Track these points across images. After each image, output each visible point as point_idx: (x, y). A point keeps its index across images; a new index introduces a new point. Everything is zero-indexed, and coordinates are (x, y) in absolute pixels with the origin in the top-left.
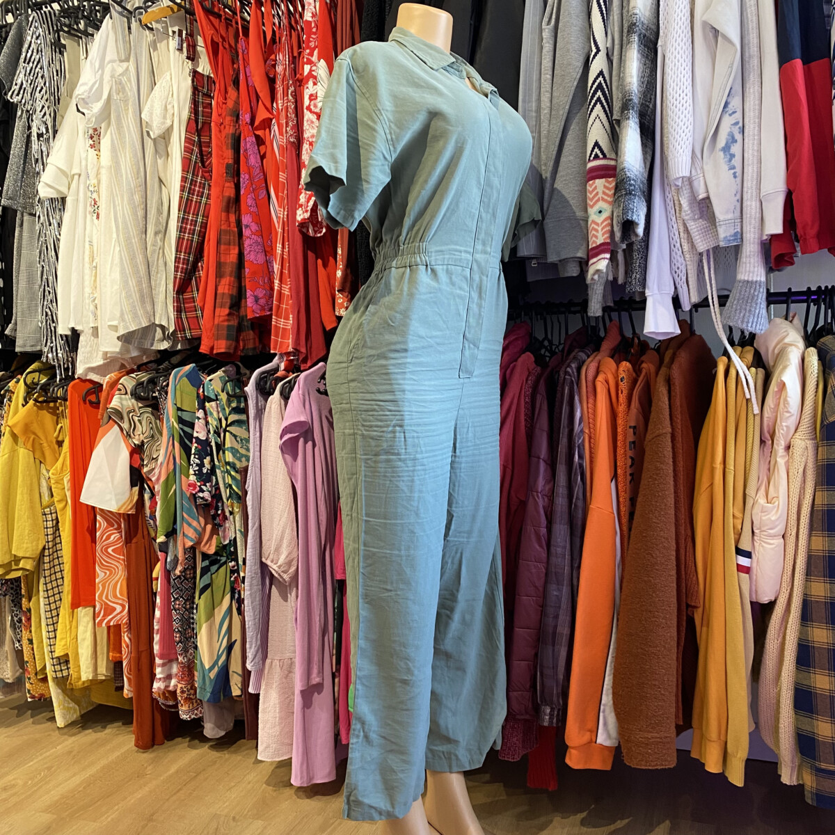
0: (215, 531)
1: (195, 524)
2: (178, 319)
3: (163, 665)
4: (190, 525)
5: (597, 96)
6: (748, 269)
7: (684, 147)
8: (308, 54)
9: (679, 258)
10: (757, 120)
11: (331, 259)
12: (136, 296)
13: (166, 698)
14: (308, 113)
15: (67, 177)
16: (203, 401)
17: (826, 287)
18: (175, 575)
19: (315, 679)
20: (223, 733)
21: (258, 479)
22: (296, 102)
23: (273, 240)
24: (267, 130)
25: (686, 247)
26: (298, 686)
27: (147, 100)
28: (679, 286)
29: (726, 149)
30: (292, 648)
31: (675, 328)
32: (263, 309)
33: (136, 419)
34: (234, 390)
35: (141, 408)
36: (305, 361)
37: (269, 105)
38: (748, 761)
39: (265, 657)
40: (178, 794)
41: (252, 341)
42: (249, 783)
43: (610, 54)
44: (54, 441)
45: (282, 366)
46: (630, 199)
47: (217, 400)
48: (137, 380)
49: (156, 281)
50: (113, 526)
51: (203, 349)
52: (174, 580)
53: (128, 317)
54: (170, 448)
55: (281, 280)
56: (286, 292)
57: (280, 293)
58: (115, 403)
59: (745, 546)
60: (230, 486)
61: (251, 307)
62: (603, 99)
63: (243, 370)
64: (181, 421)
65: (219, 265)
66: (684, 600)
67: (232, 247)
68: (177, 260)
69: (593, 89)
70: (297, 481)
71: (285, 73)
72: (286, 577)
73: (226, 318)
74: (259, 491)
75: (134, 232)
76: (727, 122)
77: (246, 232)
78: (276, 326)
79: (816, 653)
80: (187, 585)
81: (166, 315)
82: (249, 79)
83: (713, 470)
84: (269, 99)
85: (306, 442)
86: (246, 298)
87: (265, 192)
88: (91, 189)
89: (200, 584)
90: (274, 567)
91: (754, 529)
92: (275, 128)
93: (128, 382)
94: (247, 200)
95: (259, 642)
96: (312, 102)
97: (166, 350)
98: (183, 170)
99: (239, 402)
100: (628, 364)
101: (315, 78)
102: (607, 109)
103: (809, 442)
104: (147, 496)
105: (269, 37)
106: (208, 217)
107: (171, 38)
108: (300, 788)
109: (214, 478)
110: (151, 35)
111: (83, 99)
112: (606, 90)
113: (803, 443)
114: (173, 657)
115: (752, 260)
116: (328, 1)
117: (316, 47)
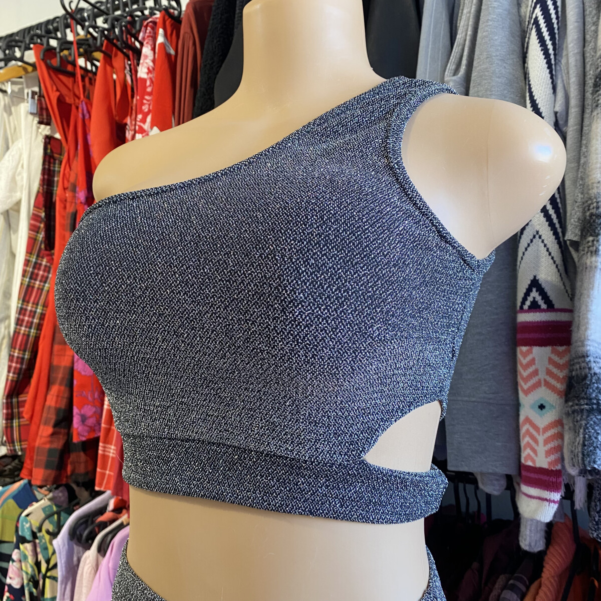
8: (141, 121)
32: (92, 430)
45: (111, 506)
47: (36, 538)
51: (25, 473)
68: (11, 358)
73: (48, 439)
78: (103, 454)
86: (73, 416)
106: (47, 309)
107: (25, 101)
110: (5, 98)
116: (172, 52)
117: (149, 111)
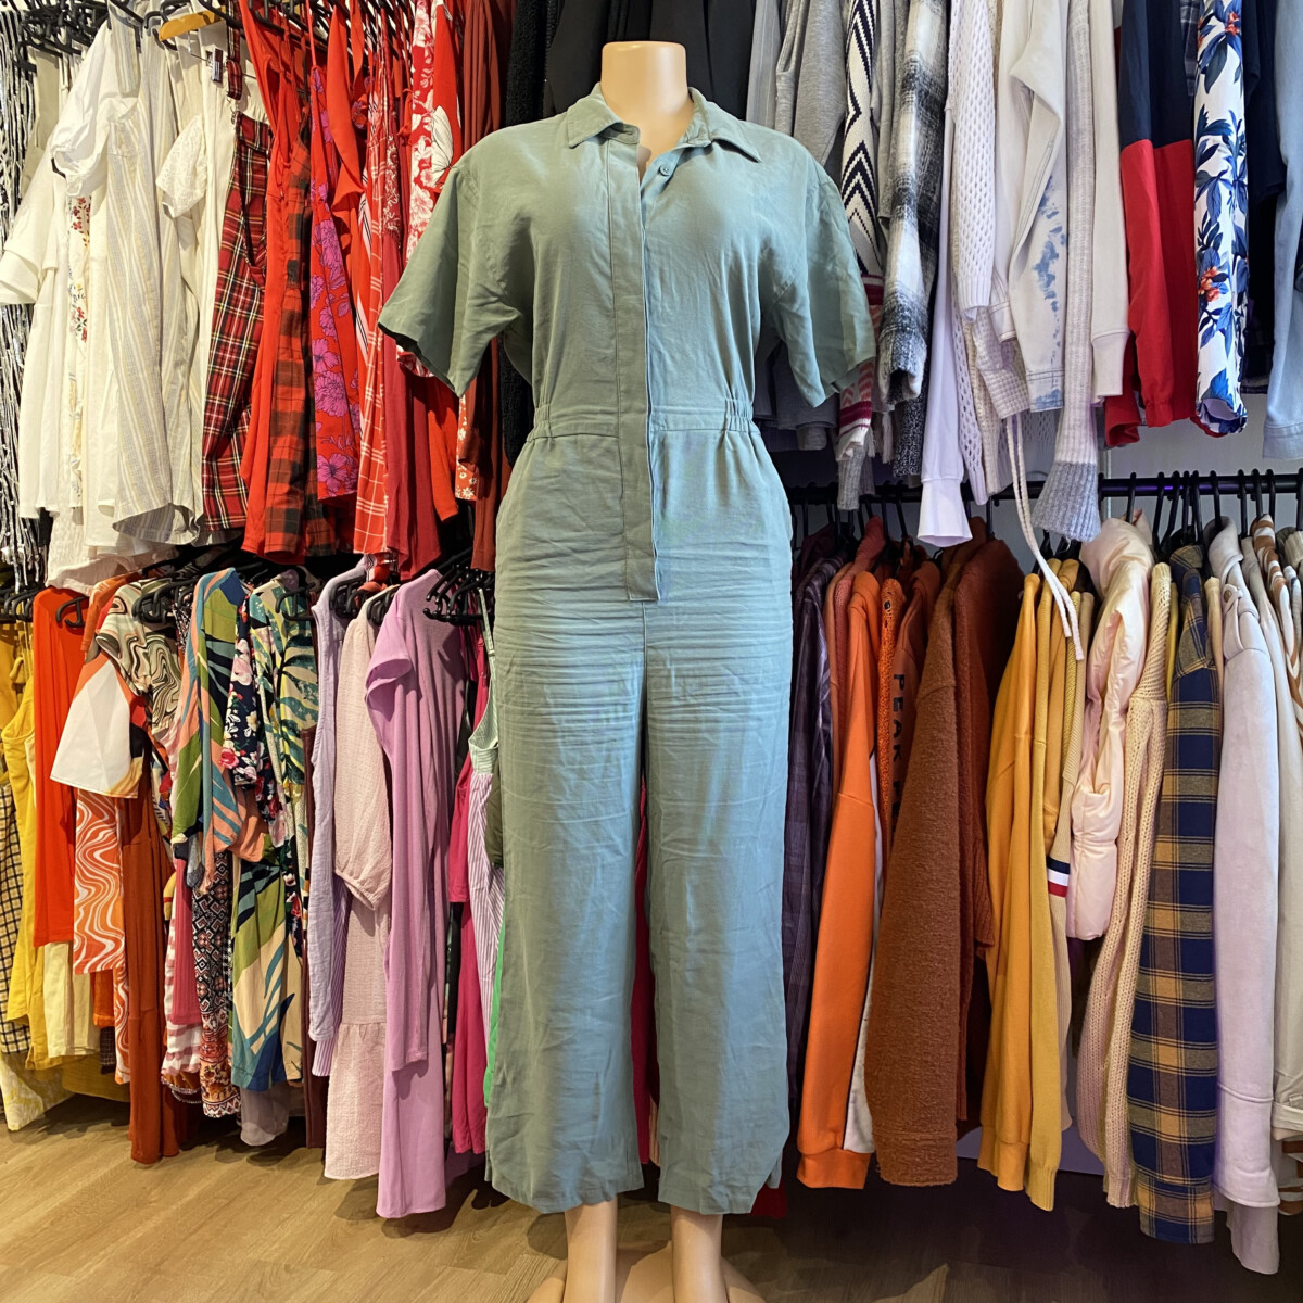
0: (262, 826)
1: (231, 815)
2: (210, 499)
3: (179, 1033)
4: (223, 817)
5: (855, 181)
6: (1071, 446)
7: (981, 262)
8: (419, 98)
9: (971, 427)
10: (1087, 226)
11: (449, 411)
12: (143, 462)
13: (182, 1085)
14: (417, 187)
15: (36, 274)
16: (246, 625)
17: (1186, 473)
18: (199, 894)
19: (416, 1054)
20: (271, 1138)
21: (331, 748)
22: (398, 169)
23: (360, 380)
24: (354, 210)
25: (982, 411)
26: (389, 1065)
27: (165, 158)
28: (970, 469)
29: (1042, 267)
30: (380, 1007)
31: (963, 530)
32: (342, 485)
33: (140, 651)
34: (295, 609)
35: (148, 634)
36: (407, 566)
37: (356, 174)
38: (1059, 1173)
39: (338, 1020)
40: (200, 1232)
41: (324, 535)
42: (311, 1213)
43: (875, 118)
44: (10, 683)
45: (371, 574)
46: (903, 339)
47: (269, 624)
48: (143, 591)
49: (175, 437)
50: (102, 816)
51: (248, 545)
52: (197, 901)
53: (131, 494)
54: (194, 697)
55: (371, 442)
56: (379, 459)
57: (369, 462)
58: (108, 626)
59: (1060, 855)
60: (287, 758)
61: (324, 482)
62: (863, 186)
63: (311, 579)
64: (211, 656)
65: (275, 417)
66: (971, 934)
67: (295, 389)
68: (209, 407)
69: (850, 170)
70: (391, 751)
71: (381, 125)
72: (372, 898)
73: (285, 498)
74: (332, 766)
75: (142, 362)
76: (1045, 227)
77: (318, 367)
78: (362, 512)
79: (1160, 1013)
80: (218, 909)
81: (190, 492)
82: (326, 132)
83: (1015, 742)
84: (357, 162)
85: (406, 692)
86: (316, 468)
87: (348, 306)
88: (74, 292)
89: (238, 907)
90: (354, 884)
91: (1075, 830)
92: (365, 208)
93: (129, 595)
94: (321, 318)
95: (329, 998)
96: (424, 172)
97: (189, 545)
98: (220, 269)
99: (303, 628)
100: (896, 583)
101: (428, 134)
102: (870, 201)
103: (1155, 703)
104: (156, 771)
105: (357, 67)
106: (258, 342)
107: (204, 63)
108: (389, 1221)
109: (262, 745)
110: (173, 57)
111: (63, 153)
112: (869, 172)
113: (1147, 704)
114: (194, 1020)
115: (1077, 434)
116: (450, 17)
117: (430, 87)
